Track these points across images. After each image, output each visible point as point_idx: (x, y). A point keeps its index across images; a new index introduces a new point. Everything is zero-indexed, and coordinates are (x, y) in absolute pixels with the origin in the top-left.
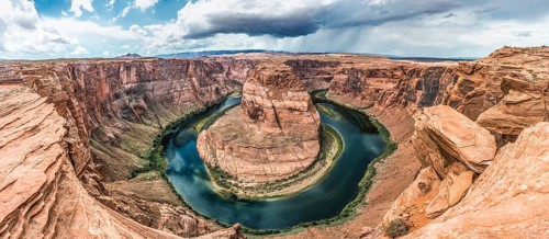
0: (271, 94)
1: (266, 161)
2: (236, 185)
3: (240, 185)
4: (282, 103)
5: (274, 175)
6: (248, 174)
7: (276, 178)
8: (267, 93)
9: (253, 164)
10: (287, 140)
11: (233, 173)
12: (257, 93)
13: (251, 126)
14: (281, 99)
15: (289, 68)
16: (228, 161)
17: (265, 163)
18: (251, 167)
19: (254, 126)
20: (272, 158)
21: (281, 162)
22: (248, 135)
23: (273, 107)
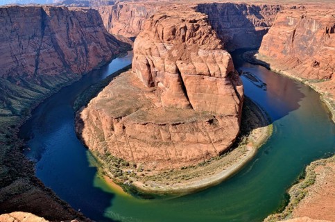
0: (175, 53)
1: (169, 142)
2: (134, 175)
3: (139, 174)
4: (190, 65)
5: (180, 161)
6: (147, 159)
7: (183, 165)
8: (170, 52)
9: (154, 145)
10: (197, 114)
11: (129, 160)
12: (154, 52)
13: (147, 96)
14: (188, 60)
15: (200, 16)
16: (121, 144)
17: (168, 144)
18: (150, 150)
19: (152, 96)
20: (176, 138)
21: (189, 143)
22: (144, 109)
23: (178, 71)
